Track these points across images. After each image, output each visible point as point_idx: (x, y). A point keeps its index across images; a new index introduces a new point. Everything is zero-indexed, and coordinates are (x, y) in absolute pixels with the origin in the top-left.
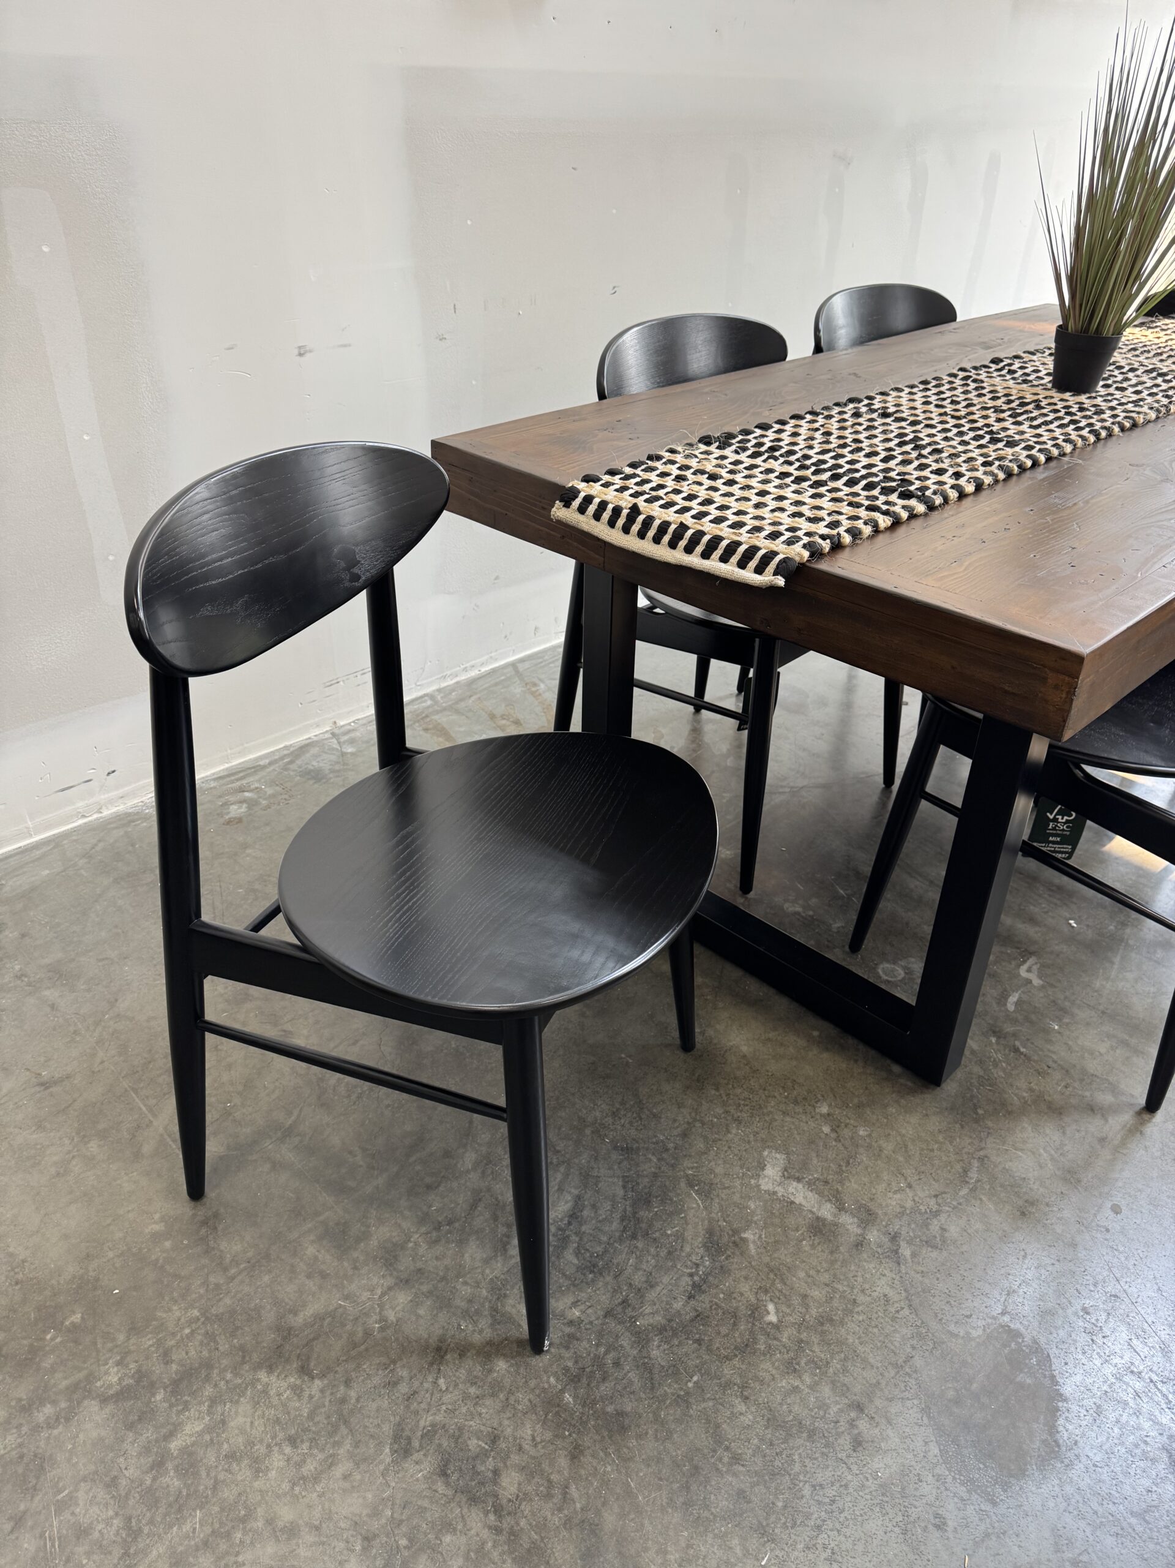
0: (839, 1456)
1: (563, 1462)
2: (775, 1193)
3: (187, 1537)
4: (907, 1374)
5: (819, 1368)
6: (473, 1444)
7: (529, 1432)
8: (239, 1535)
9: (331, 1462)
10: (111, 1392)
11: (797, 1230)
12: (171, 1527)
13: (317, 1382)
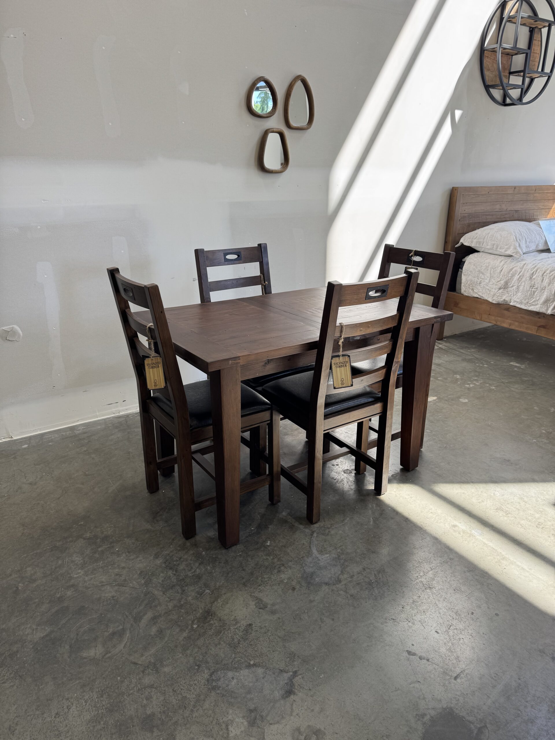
0: (272, 573)
1: (197, 564)
3: (98, 566)
5: (276, 556)
6: (175, 559)
7: (191, 558)
8: (110, 567)
9: (137, 557)
10: (87, 538)
12: (94, 563)
13: (139, 542)
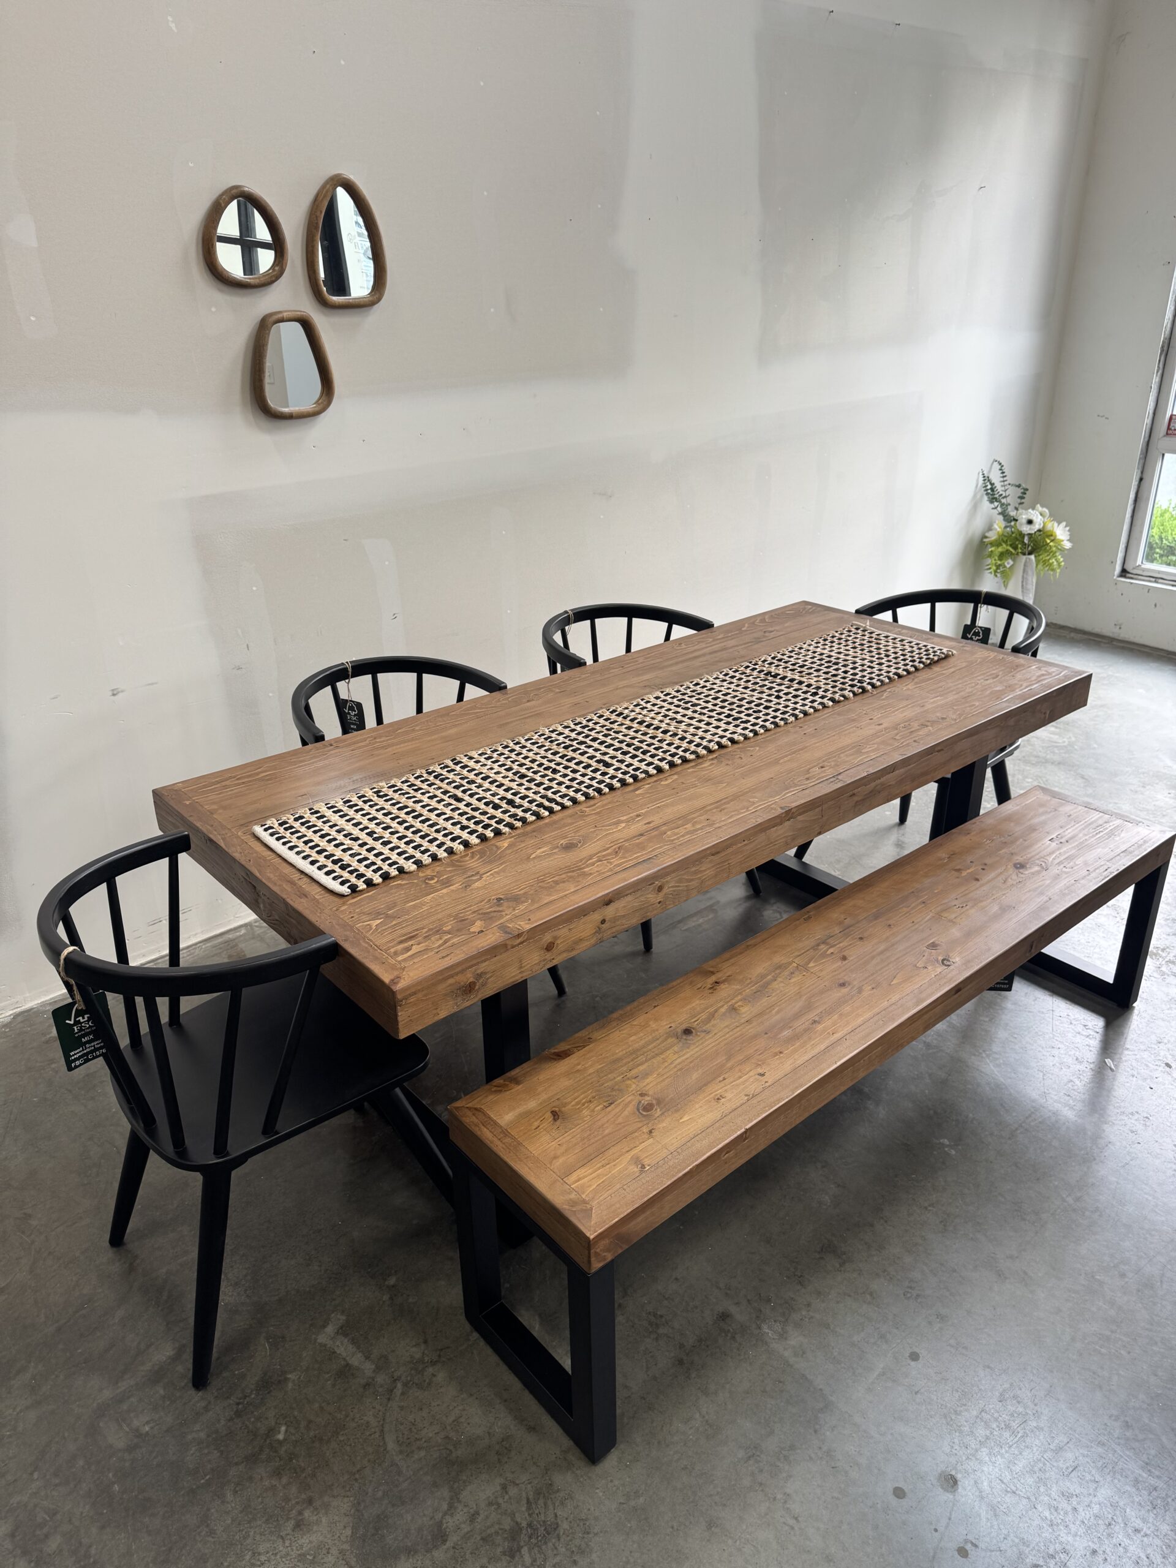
0: (281, 1534)
2: (325, 1345)
4: (356, 1480)
5: (296, 1473)
11: (328, 1373)
